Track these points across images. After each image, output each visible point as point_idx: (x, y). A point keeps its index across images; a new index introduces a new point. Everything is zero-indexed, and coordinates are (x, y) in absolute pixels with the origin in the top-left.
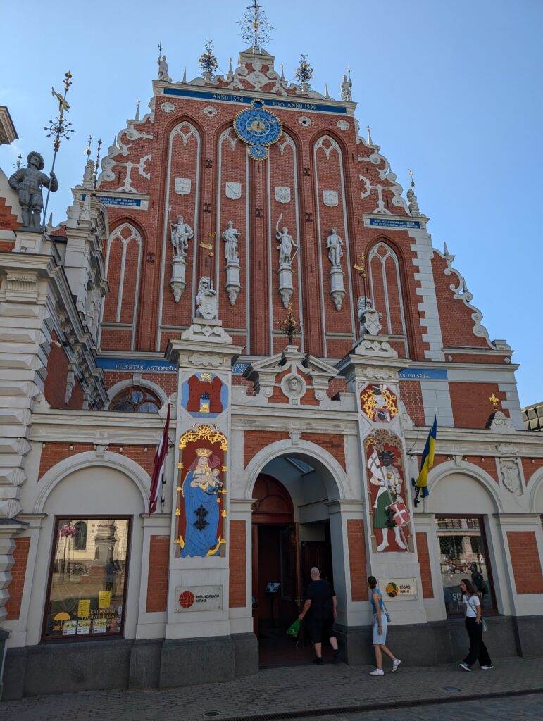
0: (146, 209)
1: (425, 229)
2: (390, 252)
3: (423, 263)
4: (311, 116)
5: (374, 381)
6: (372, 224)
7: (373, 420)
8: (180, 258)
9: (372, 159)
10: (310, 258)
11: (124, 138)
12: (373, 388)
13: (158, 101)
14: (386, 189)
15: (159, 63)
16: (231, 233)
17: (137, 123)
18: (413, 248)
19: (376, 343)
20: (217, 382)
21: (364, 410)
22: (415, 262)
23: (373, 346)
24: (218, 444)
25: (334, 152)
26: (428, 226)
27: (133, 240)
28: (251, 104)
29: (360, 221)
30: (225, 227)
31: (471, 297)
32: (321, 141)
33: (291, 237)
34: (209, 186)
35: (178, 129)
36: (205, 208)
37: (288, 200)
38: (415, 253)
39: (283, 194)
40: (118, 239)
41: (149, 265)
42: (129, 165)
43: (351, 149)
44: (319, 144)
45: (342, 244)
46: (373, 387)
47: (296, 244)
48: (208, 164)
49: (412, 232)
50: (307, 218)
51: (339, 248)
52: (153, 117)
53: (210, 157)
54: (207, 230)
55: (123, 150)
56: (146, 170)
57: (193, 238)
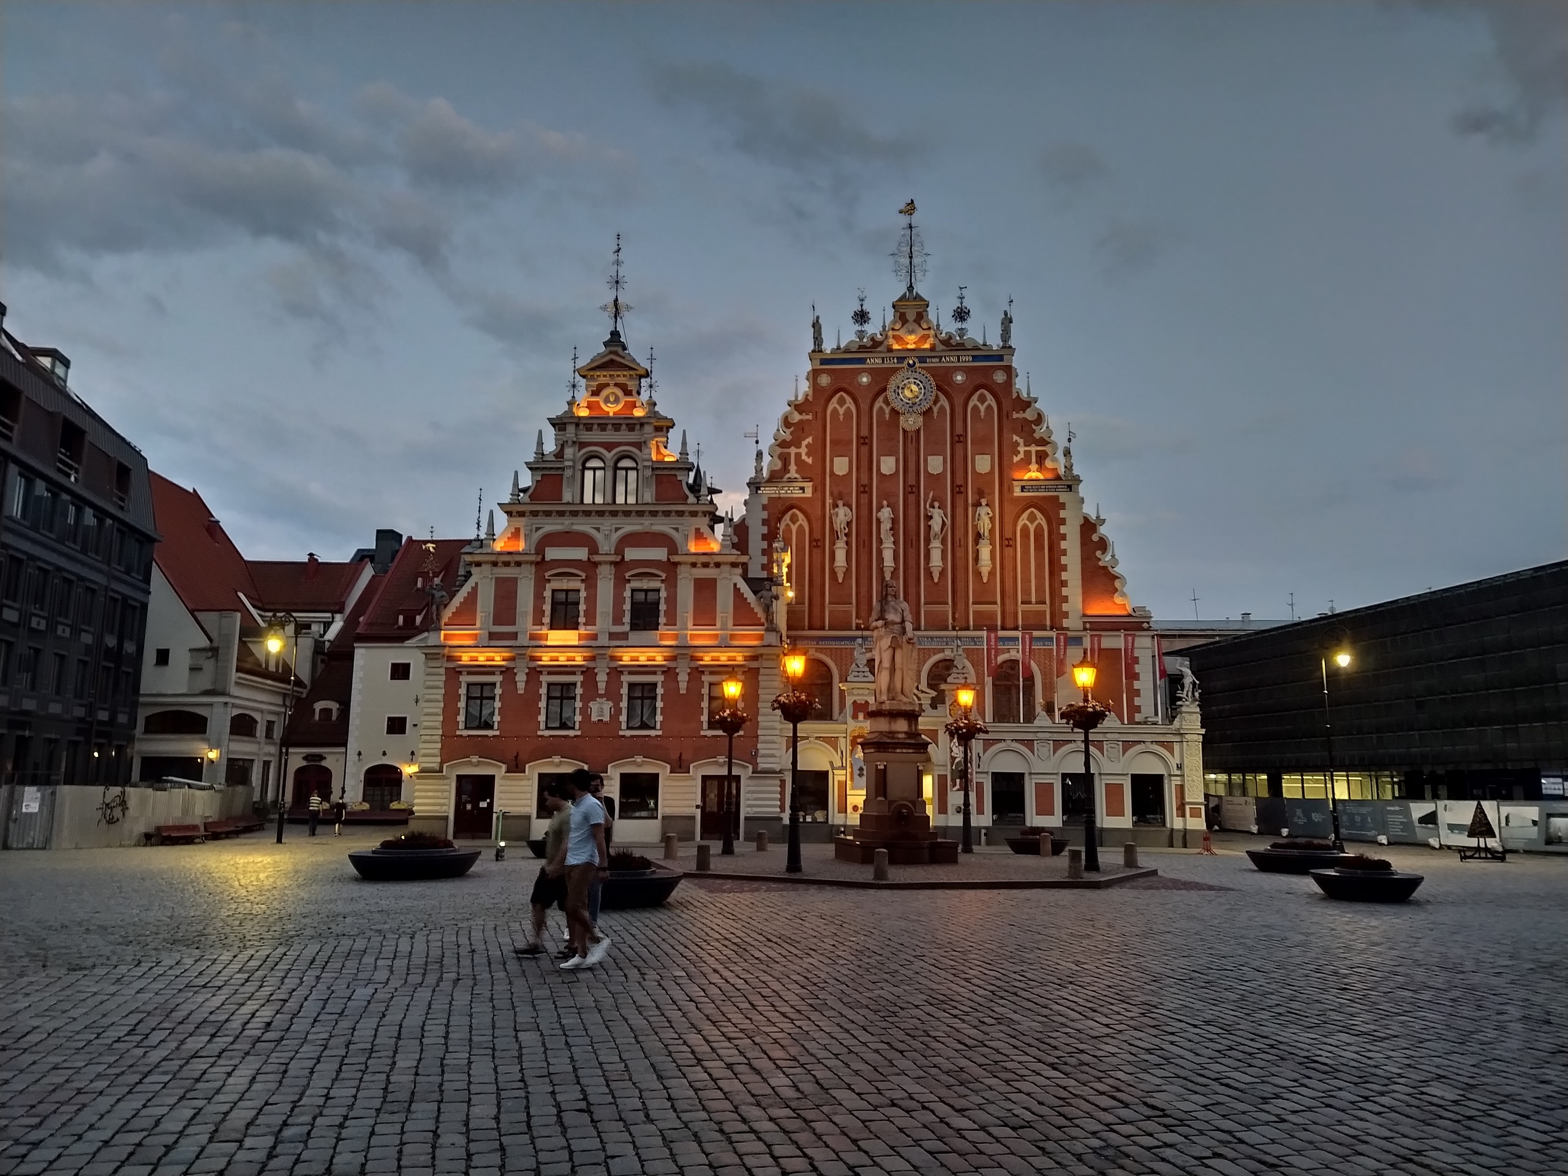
0: (810, 495)
1: (1078, 492)
2: (1041, 519)
3: (1071, 531)
4: (967, 371)
6: (1022, 491)
8: (841, 545)
9: (1029, 415)
10: (959, 533)
11: (786, 422)
13: (814, 374)
14: (1039, 448)
15: (814, 326)
16: (886, 513)
17: (797, 403)
18: (1063, 514)
22: (1063, 529)
25: (989, 407)
26: (1083, 490)
27: (801, 525)
28: (905, 364)
29: (1011, 489)
30: (880, 508)
31: (1117, 562)
32: (975, 397)
33: (941, 511)
34: (865, 464)
35: (833, 404)
36: (862, 489)
37: (940, 470)
38: (1064, 519)
39: (935, 464)
40: (788, 525)
41: (815, 550)
42: (793, 450)
43: (1006, 405)
44: (974, 401)
45: (991, 515)
47: (946, 516)
48: (865, 441)
49: (1064, 497)
50: (958, 490)
51: (987, 521)
52: (811, 393)
53: (864, 432)
54: (864, 512)
55: (786, 435)
56: (808, 455)
57: (851, 521)
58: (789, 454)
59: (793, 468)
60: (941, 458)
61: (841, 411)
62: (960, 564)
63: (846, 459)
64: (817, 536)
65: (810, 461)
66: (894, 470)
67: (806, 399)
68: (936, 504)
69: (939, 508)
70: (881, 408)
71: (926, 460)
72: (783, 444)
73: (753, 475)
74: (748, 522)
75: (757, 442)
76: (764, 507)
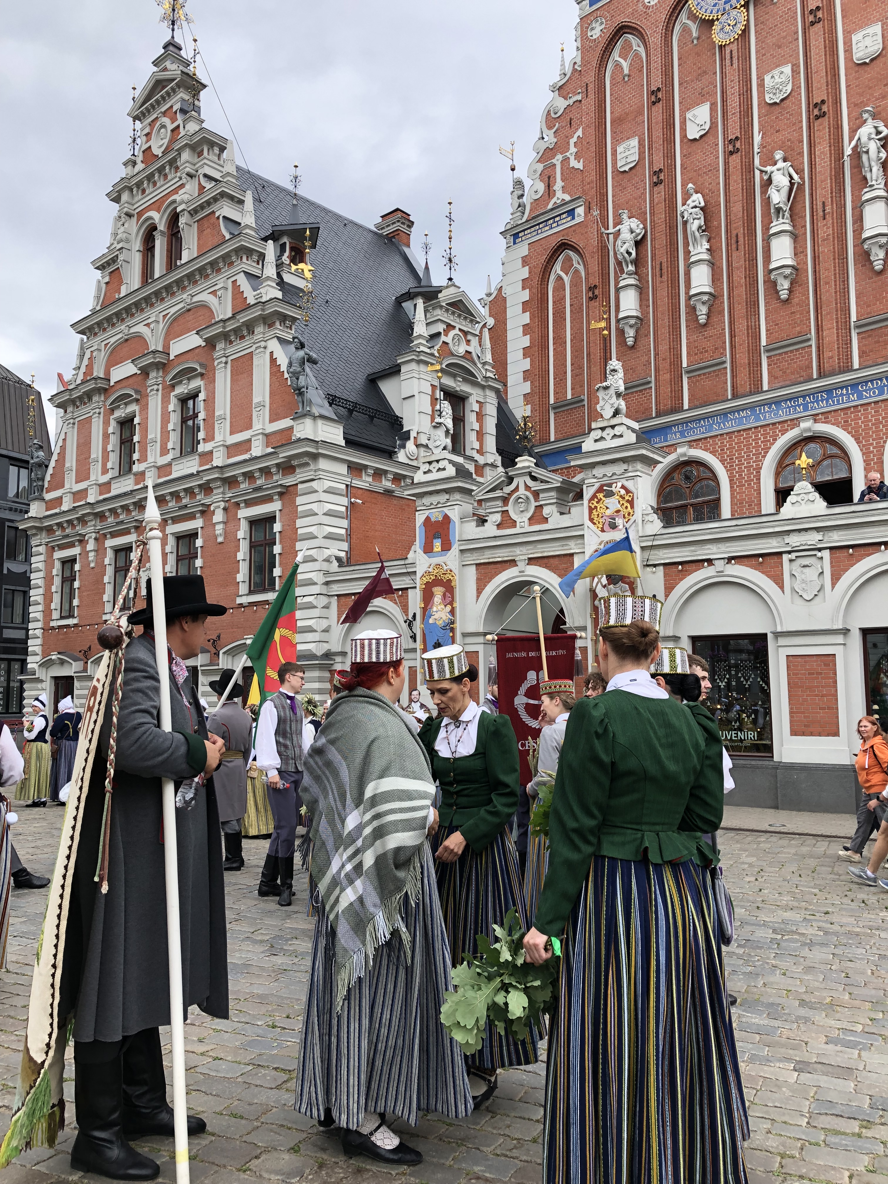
0: (582, 219)
5: (606, 480)
7: (603, 531)
8: (625, 278)
10: (823, 191)
11: (549, 120)
12: (604, 490)
13: (583, 27)
16: (691, 204)
17: (562, 83)
19: (608, 431)
20: (446, 518)
21: (591, 520)
23: (604, 434)
24: (450, 581)
33: (787, 165)
34: (663, 135)
35: (615, 57)
36: (655, 178)
40: (559, 279)
42: (558, 159)
45: (884, 134)
46: (605, 488)
48: (655, 98)
50: (818, 112)
51: (873, 147)
52: (578, 60)
53: (657, 82)
54: (661, 217)
55: (550, 138)
56: (577, 157)
57: (644, 237)
58: (555, 165)
59: (559, 185)
60: (787, 69)
61: (625, 65)
62: (825, 249)
63: (634, 142)
64: (595, 280)
65: (580, 166)
66: (707, 127)
67: (574, 70)
68: (779, 155)
69: (785, 160)
70: (686, 29)
71: (761, 85)
72: (547, 155)
73: (508, 218)
74: (507, 291)
75: (513, 169)
76: (525, 261)
